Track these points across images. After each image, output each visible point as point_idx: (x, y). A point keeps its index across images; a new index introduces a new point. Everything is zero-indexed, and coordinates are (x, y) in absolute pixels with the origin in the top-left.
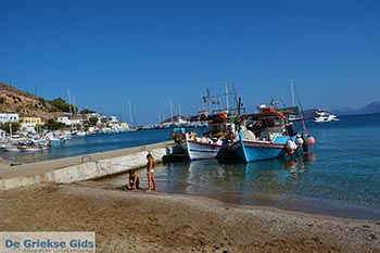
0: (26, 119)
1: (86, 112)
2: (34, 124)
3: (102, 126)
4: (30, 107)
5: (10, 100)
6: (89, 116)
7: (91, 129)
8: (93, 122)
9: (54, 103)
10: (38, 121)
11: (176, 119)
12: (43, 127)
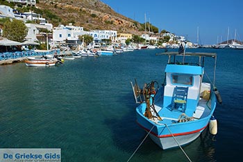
0: (121, 34)
1: (164, 32)
2: (126, 38)
3: (173, 43)
4: (128, 27)
5: (116, 22)
6: (165, 35)
7: (164, 45)
8: (167, 39)
9: (143, 25)
10: (130, 36)
11: (230, 42)
12: (131, 41)
